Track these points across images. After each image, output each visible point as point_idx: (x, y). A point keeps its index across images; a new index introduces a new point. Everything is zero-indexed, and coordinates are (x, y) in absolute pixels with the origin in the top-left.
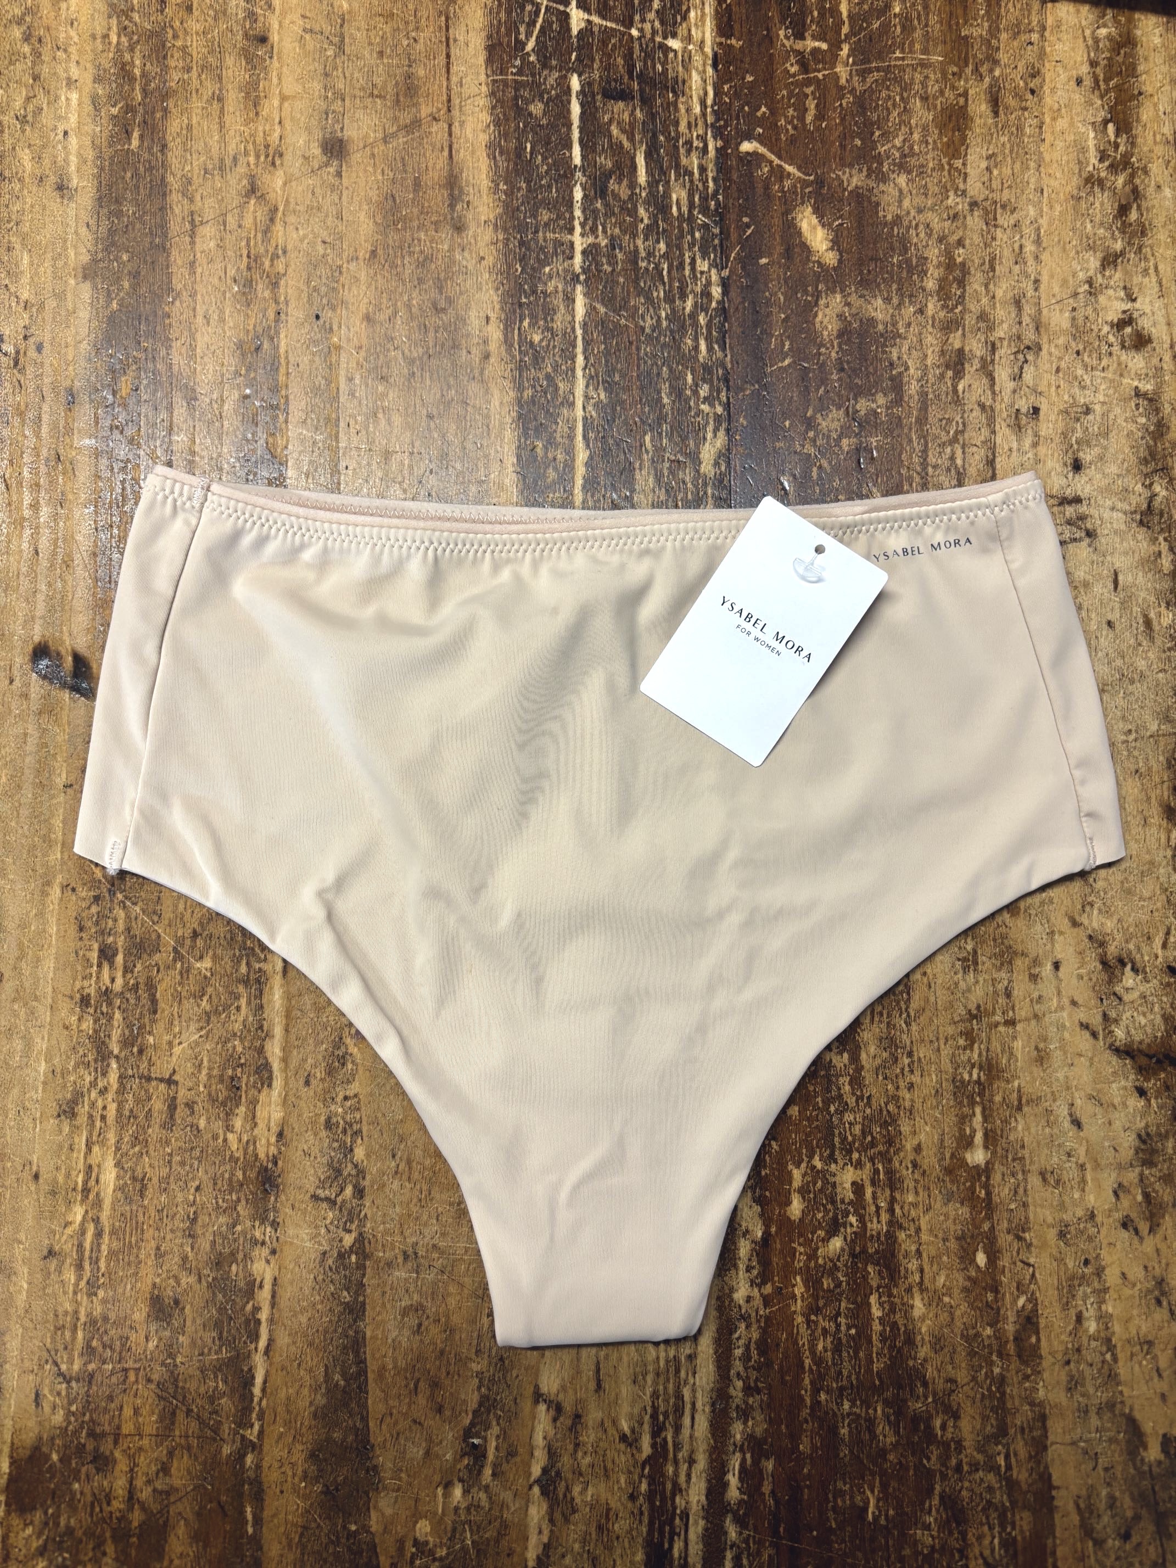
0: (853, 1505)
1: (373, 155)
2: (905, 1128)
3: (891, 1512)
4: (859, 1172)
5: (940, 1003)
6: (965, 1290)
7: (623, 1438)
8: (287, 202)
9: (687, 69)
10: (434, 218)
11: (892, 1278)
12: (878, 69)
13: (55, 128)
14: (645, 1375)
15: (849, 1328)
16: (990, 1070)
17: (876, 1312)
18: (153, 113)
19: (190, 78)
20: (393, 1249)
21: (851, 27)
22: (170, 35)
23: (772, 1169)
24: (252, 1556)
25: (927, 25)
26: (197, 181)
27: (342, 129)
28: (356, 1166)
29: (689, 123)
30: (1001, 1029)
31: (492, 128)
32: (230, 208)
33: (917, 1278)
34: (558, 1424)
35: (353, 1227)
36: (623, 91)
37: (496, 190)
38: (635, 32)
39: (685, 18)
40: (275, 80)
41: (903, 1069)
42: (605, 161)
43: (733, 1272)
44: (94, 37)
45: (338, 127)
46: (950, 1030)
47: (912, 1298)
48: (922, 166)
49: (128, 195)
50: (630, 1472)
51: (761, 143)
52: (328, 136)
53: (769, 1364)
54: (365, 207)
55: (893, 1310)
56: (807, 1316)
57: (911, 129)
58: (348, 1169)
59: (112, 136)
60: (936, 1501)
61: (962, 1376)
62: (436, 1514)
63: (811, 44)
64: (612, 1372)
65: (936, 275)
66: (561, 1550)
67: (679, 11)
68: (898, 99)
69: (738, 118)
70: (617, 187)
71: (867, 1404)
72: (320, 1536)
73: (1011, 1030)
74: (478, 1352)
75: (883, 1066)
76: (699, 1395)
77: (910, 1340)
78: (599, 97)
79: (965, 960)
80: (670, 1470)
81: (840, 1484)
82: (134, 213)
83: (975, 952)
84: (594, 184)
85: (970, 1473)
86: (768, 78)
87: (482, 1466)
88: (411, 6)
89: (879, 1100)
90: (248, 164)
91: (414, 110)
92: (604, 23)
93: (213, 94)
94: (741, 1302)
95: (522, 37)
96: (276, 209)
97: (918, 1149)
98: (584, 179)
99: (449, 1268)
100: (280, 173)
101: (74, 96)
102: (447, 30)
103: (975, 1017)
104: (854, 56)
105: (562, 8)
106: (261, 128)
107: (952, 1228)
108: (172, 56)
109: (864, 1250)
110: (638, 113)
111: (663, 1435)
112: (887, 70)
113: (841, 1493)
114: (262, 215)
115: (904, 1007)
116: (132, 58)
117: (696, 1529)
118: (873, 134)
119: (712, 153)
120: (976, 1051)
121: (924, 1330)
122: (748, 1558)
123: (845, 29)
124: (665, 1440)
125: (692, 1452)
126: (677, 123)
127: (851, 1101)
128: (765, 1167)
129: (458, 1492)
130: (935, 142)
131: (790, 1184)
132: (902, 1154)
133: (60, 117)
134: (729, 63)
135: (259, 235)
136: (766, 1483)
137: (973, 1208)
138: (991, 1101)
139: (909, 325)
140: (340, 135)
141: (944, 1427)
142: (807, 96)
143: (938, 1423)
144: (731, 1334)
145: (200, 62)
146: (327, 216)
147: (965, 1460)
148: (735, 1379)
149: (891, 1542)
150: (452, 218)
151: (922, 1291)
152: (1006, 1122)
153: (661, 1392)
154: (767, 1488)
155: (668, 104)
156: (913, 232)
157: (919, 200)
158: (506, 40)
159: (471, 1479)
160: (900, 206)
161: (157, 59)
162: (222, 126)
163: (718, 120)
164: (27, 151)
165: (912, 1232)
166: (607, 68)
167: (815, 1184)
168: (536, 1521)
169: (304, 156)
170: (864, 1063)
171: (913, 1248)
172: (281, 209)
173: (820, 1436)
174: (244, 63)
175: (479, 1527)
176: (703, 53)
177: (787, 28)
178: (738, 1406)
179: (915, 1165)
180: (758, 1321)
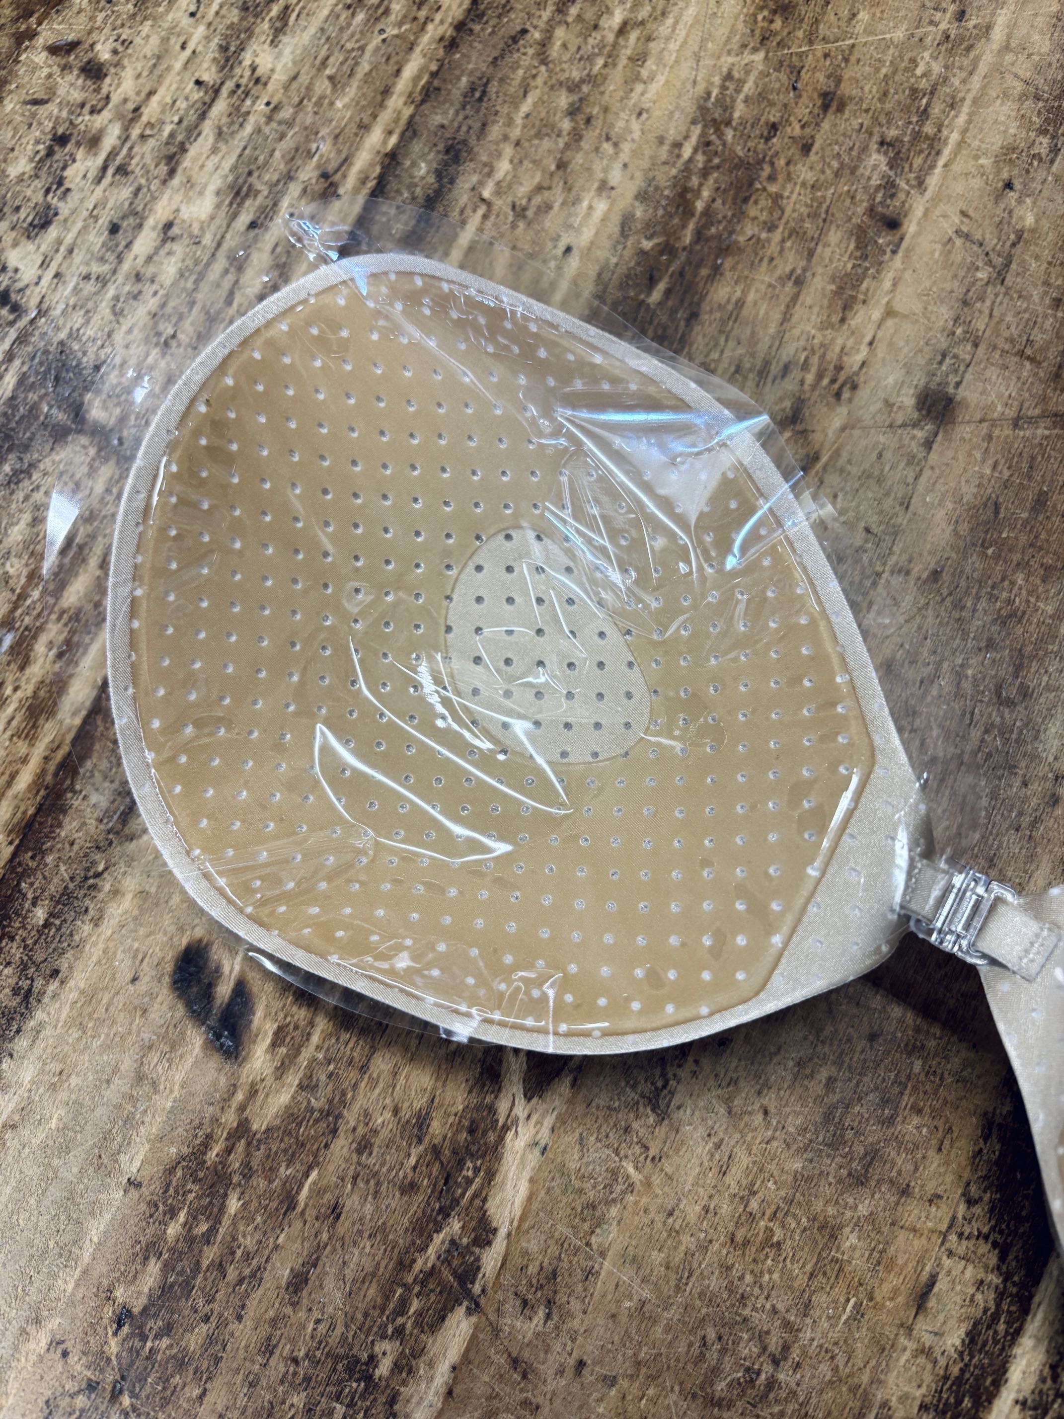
1: (989, 437)
8: (837, 454)
13: (558, 237)
18: (698, 266)
19: (768, 240)
27: (958, 384)
40: (887, 284)
44: (661, 140)
45: (953, 379)
52: (933, 385)
54: (949, 505)
59: (628, 277)
90: (802, 382)
93: (793, 271)
101: (601, 207)
106: (840, 342)
108: (756, 202)
140: (951, 390)
146: (887, 494)
161: (735, 199)
162: (786, 317)
172: (824, 459)
174: (852, 246)
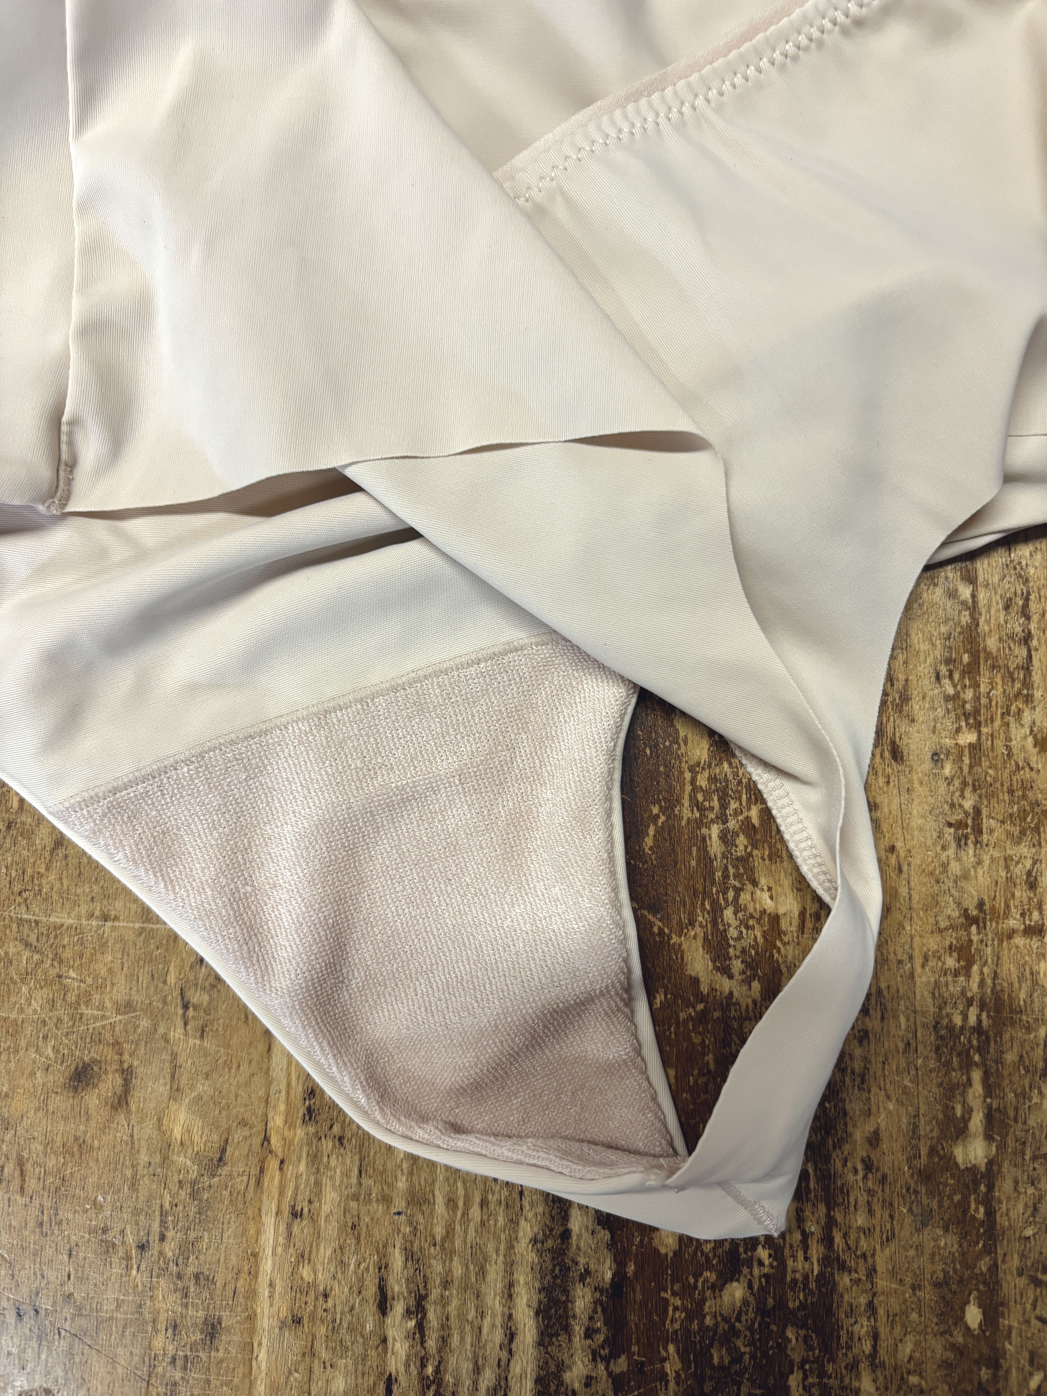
2: (853, 1105)
5: (916, 897)
6: (946, 1365)
11: (826, 1348)
16: (998, 1011)
30: (1019, 941)
33: (867, 1347)
43: (563, 1338)
46: (933, 943)
47: (858, 1377)
73: (1035, 943)
79: (960, 825)
83: (977, 811)
94: (576, 1385)
97: (874, 1140)
99: (91, 1333)
103: (975, 921)
107: (929, 1268)
109: (781, 1304)
120: (975, 978)
132: (847, 1148)
137: (964, 1235)
138: (999, 1061)
151: (874, 1367)
152: (1023, 1096)
165: (862, 1274)
171: (863, 1300)
179: (868, 1166)
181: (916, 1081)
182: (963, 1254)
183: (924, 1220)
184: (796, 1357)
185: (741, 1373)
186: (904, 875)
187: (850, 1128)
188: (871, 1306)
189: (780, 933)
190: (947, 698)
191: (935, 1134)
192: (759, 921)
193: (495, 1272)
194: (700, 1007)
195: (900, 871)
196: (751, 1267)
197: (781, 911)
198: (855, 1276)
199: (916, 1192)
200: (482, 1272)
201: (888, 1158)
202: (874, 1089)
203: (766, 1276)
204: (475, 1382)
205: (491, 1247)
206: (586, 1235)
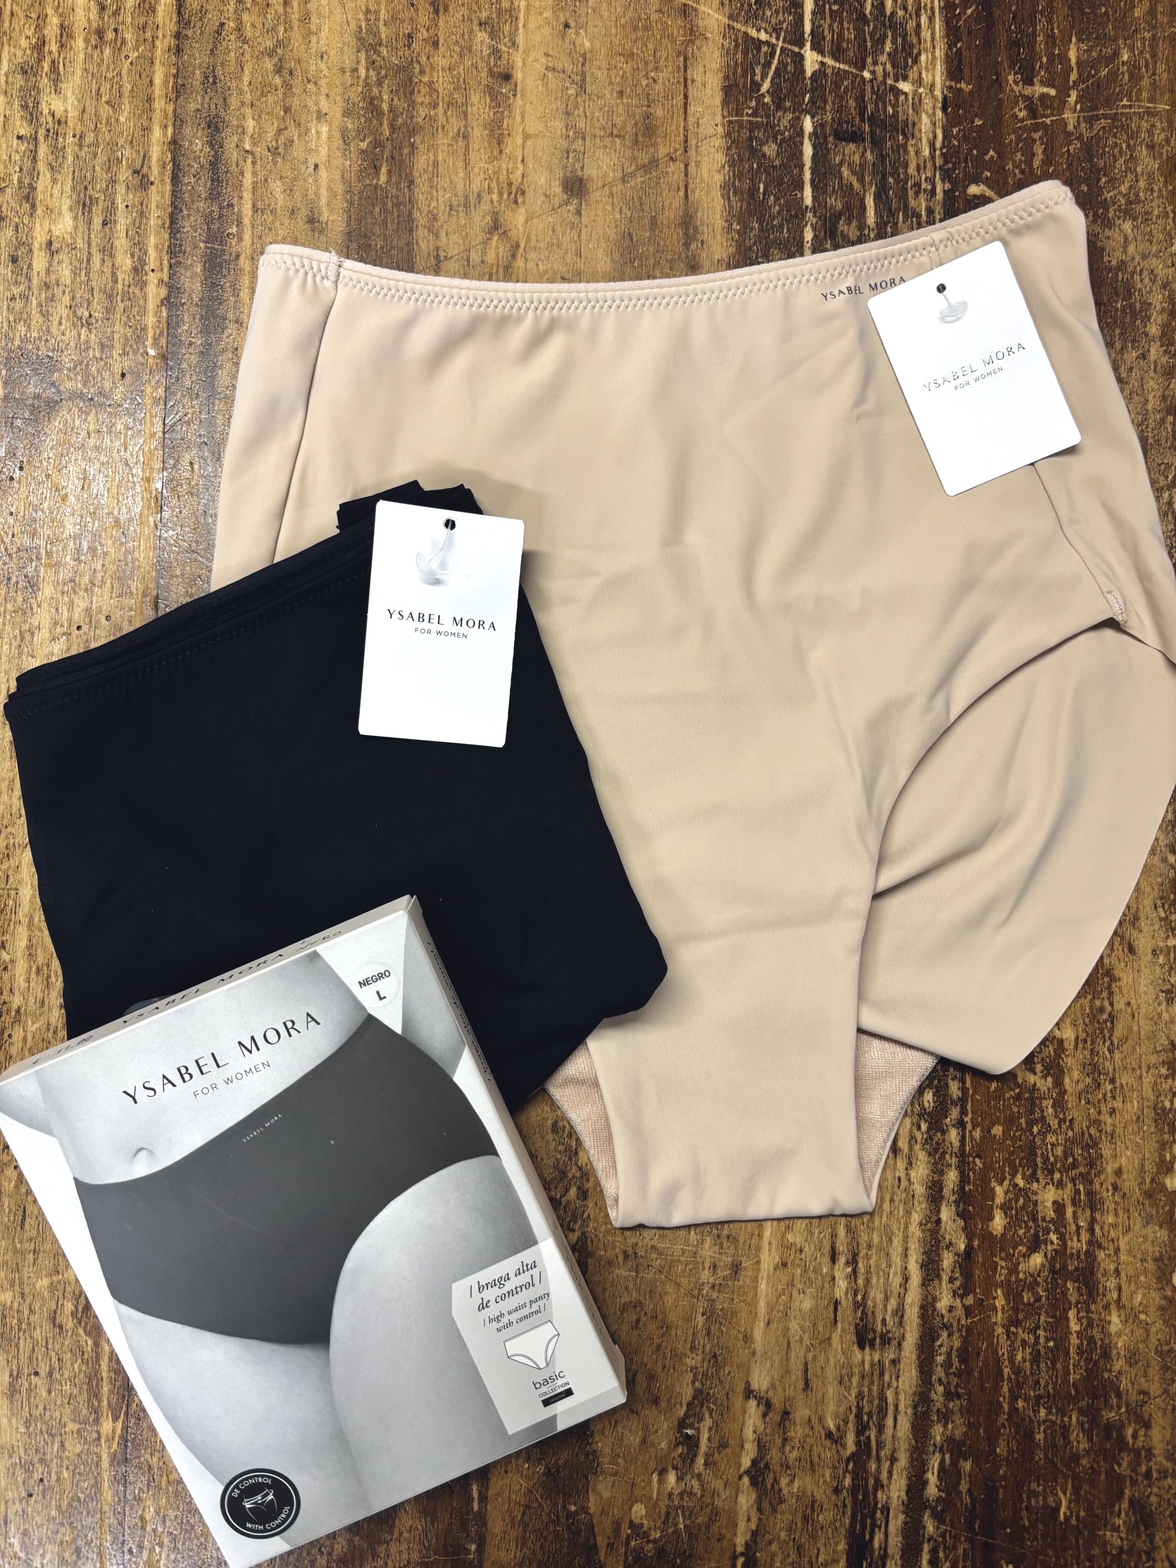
0: (1046, 1505)
2: (1106, 1151)
3: (1082, 1513)
4: (1060, 1192)
5: (1143, 1033)
6: (1162, 1308)
7: (829, 1435)
9: (916, 112)
10: (669, 257)
11: (1091, 1295)
12: (1105, 117)
14: (850, 1376)
15: (1047, 1340)
17: (1074, 1326)
20: (614, 1249)
21: (1080, 75)
22: (417, 71)
23: (975, 1185)
24: (477, 1531)
25: (1154, 74)
26: (442, 217)
28: (580, 1169)
29: (918, 166)
31: (727, 168)
32: (473, 243)
33: (1115, 1296)
34: (768, 1419)
35: (577, 1227)
36: (854, 132)
37: (730, 229)
38: (867, 75)
39: (916, 60)
41: (1105, 1095)
42: (836, 203)
43: (936, 1282)
46: (1153, 1059)
47: (1110, 1314)
48: (1147, 213)
49: (377, 229)
50: (834, 1467)
51: (989, 186)
53: (969, 1372)
55: (1090, 1325)
56: (1006, 1327)
57: (1136, 176)
58: (573, 1171)
60: (1125, 1505)
61: (1155, 1389)
62: (651, 1498)
63: (1039, 89)
64: (819, 1373)
65: (1159, 321)
66: (769, 1537)
67: (910, 54)
68: (1124, 147)
69: (966, 161)
70: (846, 228)
71: (1062, 1412)
72: (541, 1516)
74: (693, 1349)
75: (1086, 1091)
76: (902, 1397)
77: (1106, 1354)
78: (831, 139)
79: (1168, 992)
80: (873, 1466)
81: (1034, 1486)
82: (382, 248)
84: (825, 225)
85: (1158, 1480)
86: (996, 122)
87: (695, 1456)
88: (650, 46)
89: (1081, 1123)
91: (652, 150)
92: (837, 65)
94: (944, 1311)
95: (758, 78)
96: (518, 246)
97: (1119, 1172)
98: (814, 220)
99: (667, 1269)
100: (522, 210)
102: (685, 70)
104: (1082, 103)
105: (796, 49)
109: (1064, 1268)
110: (869, 155)
111: (867, 1433)
112: (1114, 118)
113: (1035, 1494)
114: (504, 251)
115: (1107, 1035)
116: (380, 92)
117: (896, 1522)
118: (1099, 180)
119: (940, 195)
121: (1120, 1344)
122: (944, 1551)
123: (1074, 76)
124: (869, 1438)
125: (894, 1451)
126: (906, 166)
127: (1054, 1123)
128: (969, 1183)
129: (672, 1478)
130: (1160, 190)
131: (993, 1200)
132: (1103, 1177)
133: (311, 150)
134: (957, 107)
135: (501, 270)
136: (963, 1482)
137: (1171, 1231)
139: (1131, 369)
141: (1135, 1436)
142: (1034, 141)
143: (1129, 1432)
144: (934, 1342)
145: (446, 98)
147: (1154, 1468)
148: (937, 1385)
149: (1081, 1542)
150: (687, 257)
151: (1119, 1308)
153: (866, 1394)
154: (964, 1486)
155: (898, 146)
156: (1137, 278)
157: (1144, 246)
158: (742, 81)
159: (685, 1465)
160: (1125, 252)
163: (946, 162)
164: (279, 183)
165: (1112, 1252)
166: (840, 111)
167: (1017, 1201)
168: (745, 1508)
169: (545, 195)
170: (1067, 1087)
171: (1112, 1267)
173: (1017, 1441)
175: (691, 1512)
176: (933, 96)
177: (1016, 73)
178: (938, 1410)
179: (1115, 1188)
180: (960, 1330)
181: (1143, 1139)
182: (1171, 1242)
183: (1148, 1221)
184: (1073, 1299)
185: (1040, 1308)
186: (1136, 1019)
187: (1104, 1165)
188: (1117, 1270)
189: (1064, 1050)
190: (1161, 919)
191: (1154, 1170)
192: (1052, 1042)
193: (897, 1242)
194: (1017, 1091)
195: (1134, 1017)
196: (1046, 1245)
197: (1064, 1037)
198: (1107, 1252)
199: (1143, 1204)
200: (890, 1241)
201: (1127, 1184)
202: (1119, 1143)
203: (1055, 1250)
204: (885, 1306)
205: (895, 1227)
206: (949, 1223)
